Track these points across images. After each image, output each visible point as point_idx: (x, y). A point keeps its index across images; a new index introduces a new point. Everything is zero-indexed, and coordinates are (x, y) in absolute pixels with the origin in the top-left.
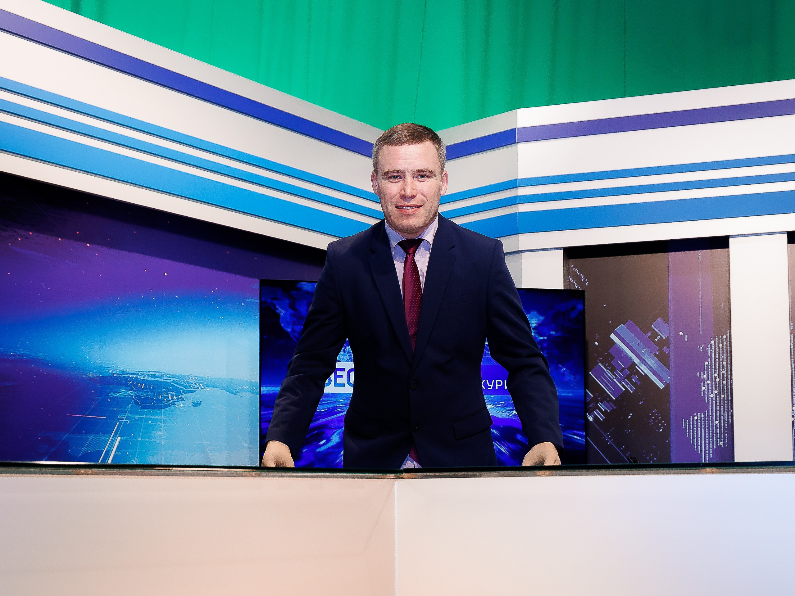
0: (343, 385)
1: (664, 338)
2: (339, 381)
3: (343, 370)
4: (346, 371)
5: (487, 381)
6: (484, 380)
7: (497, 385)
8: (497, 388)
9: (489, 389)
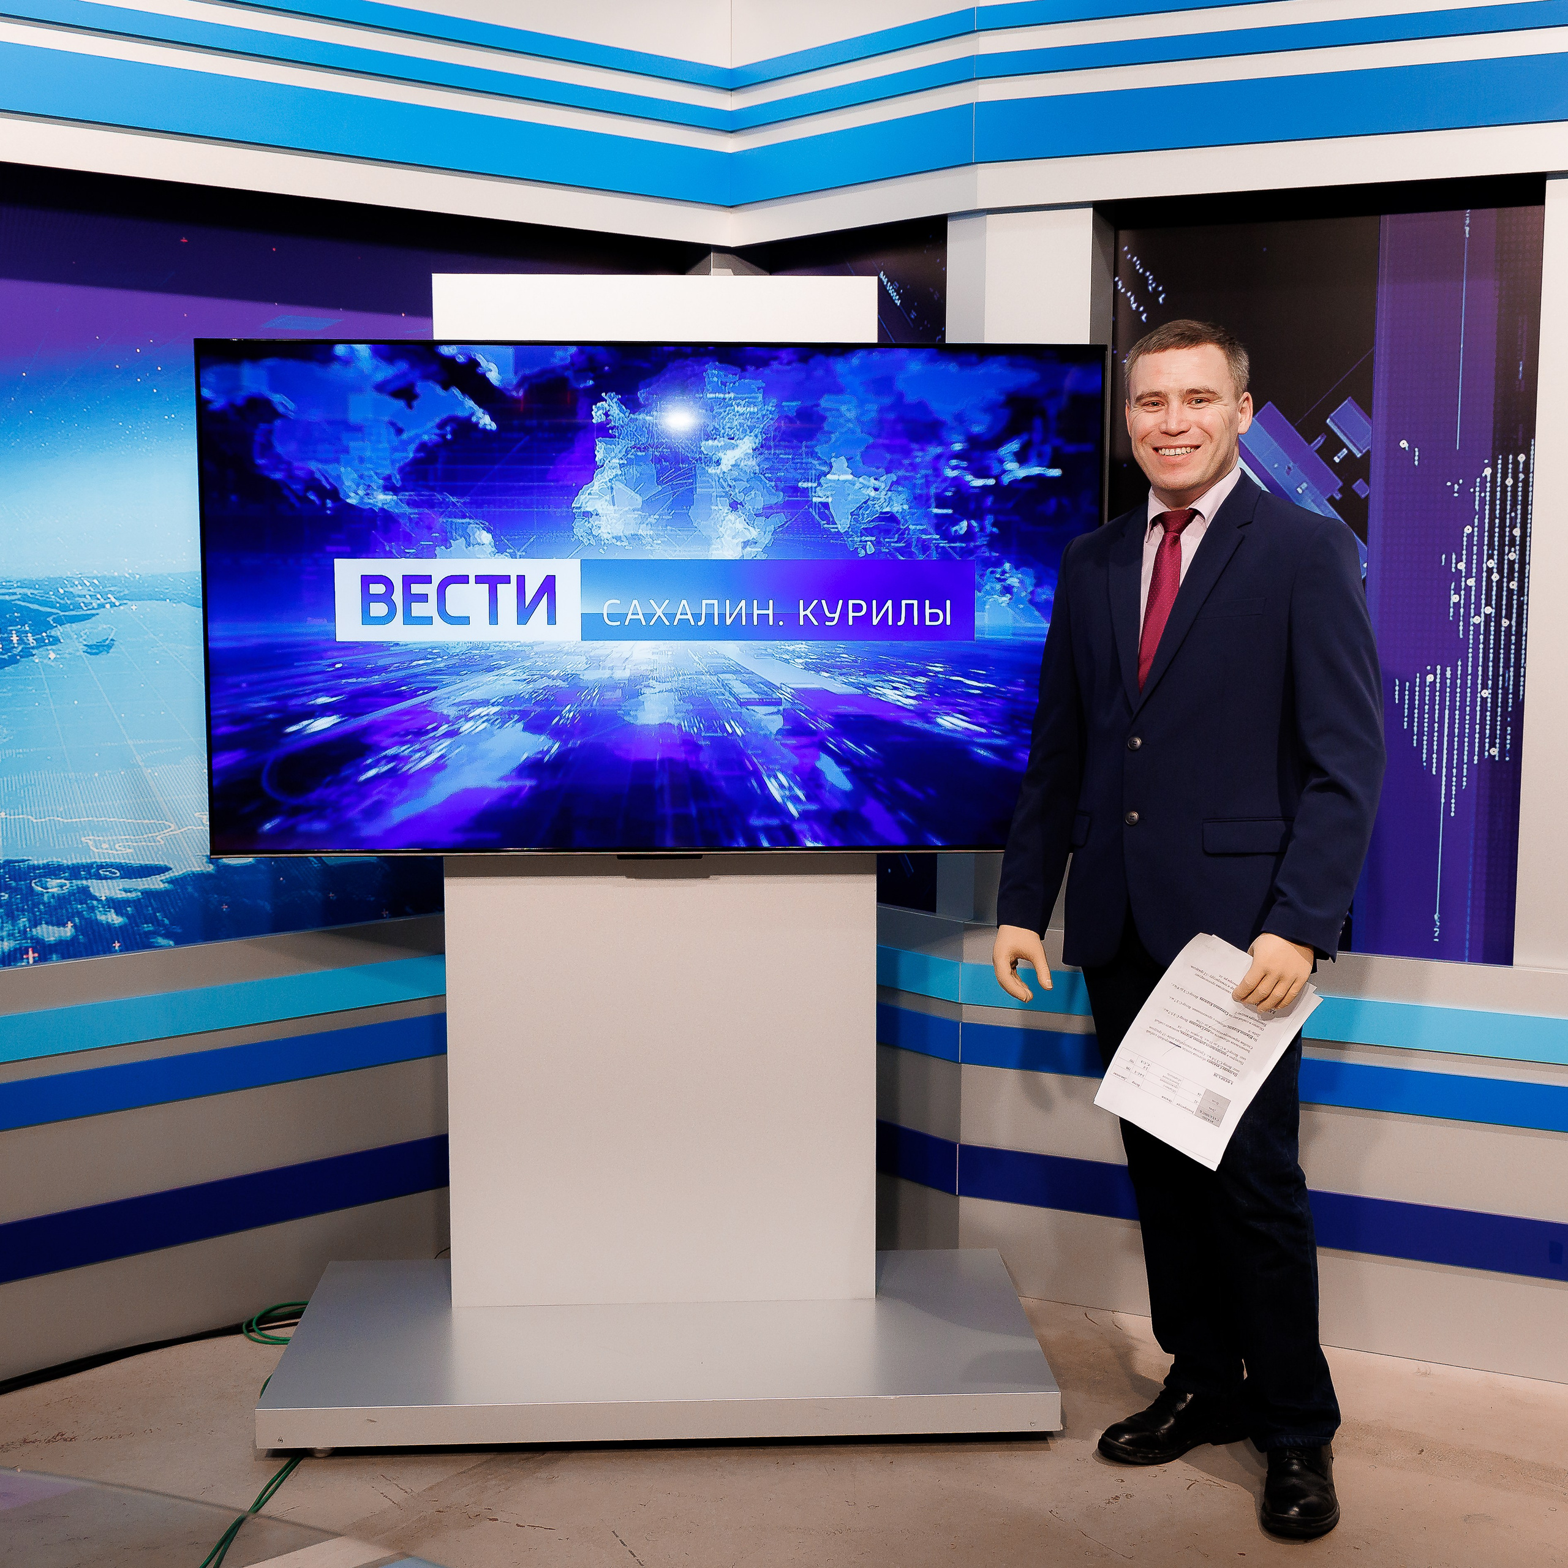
0: (428, 621)
1: (1359, 455)
2: (417, 609)
3: (427, 579)
4: (436, 581)
5: (824, 602)
6: (815, 602)
7: (851, 614)
8: (851, 623)
9: (827, 623)
